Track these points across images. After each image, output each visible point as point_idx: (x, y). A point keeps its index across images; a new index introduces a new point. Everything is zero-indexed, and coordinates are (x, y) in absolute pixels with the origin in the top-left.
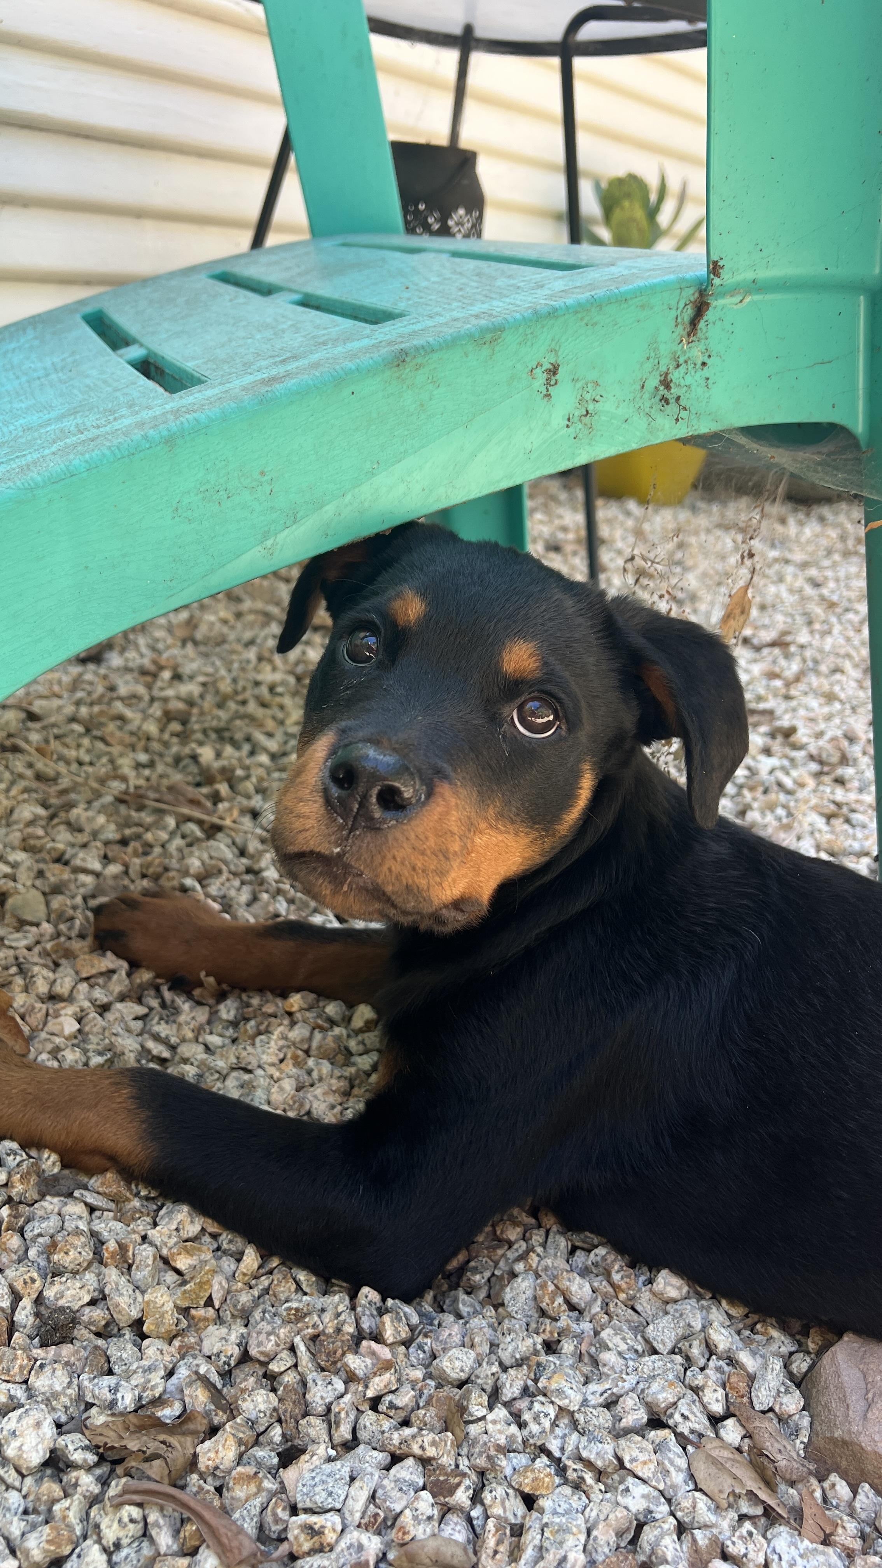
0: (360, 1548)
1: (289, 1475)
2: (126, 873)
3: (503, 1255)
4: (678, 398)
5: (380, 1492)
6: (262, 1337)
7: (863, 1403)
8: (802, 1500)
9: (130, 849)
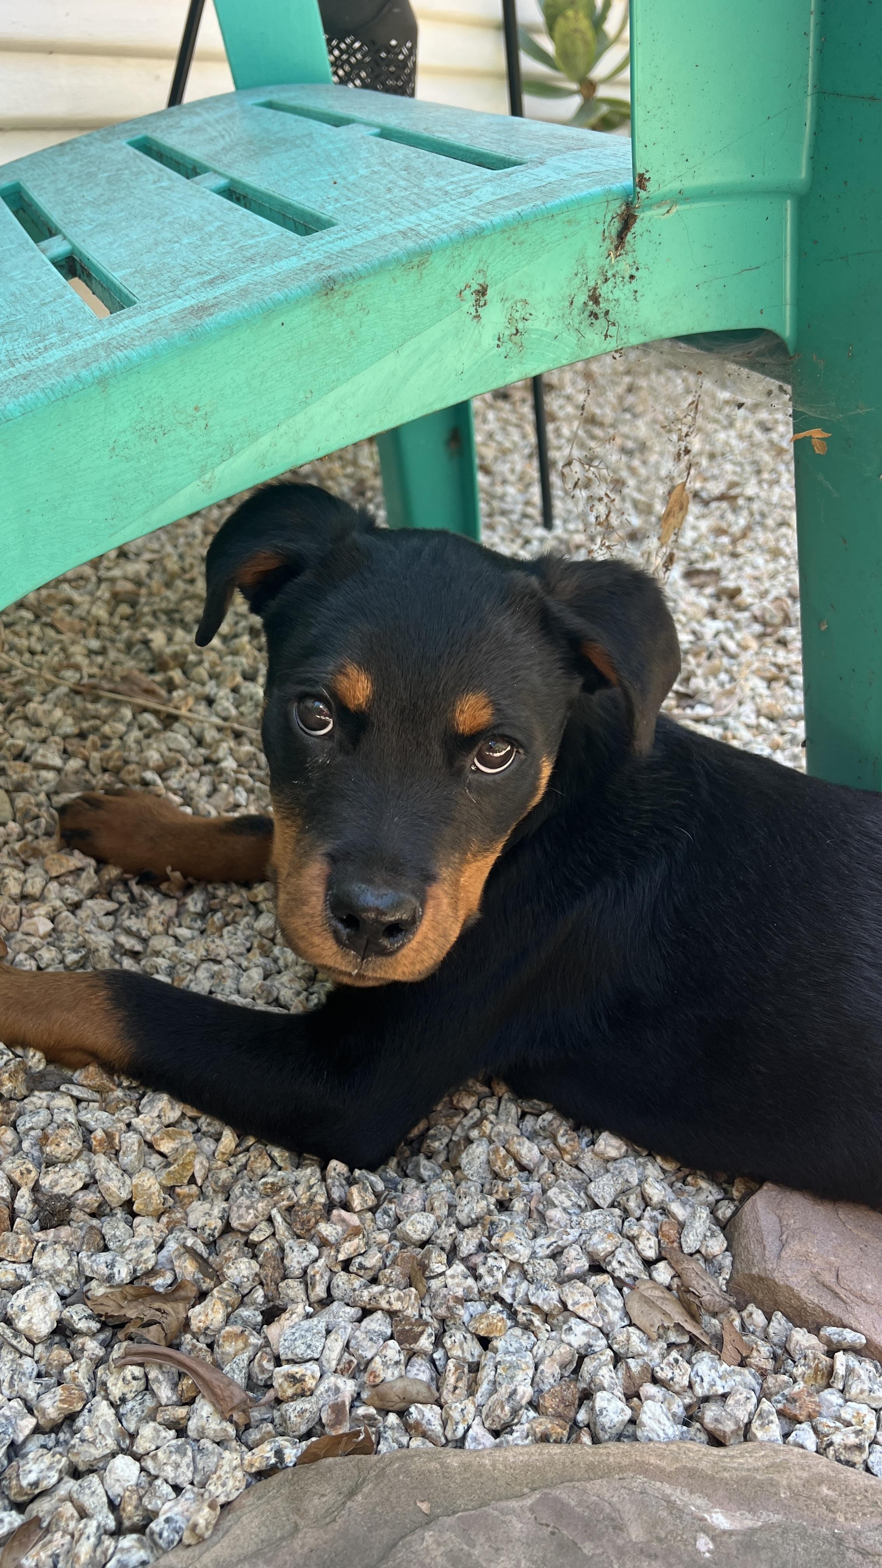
0: (337, 1390)
1: (272, 1331)
2: (87, 767)
3: (460, 1123)
4: (607, 313)
5: (353, 1343)
6: (243, 1211)
7: (777, 1243)
8: (723, 1328)
9: (88, 743)
